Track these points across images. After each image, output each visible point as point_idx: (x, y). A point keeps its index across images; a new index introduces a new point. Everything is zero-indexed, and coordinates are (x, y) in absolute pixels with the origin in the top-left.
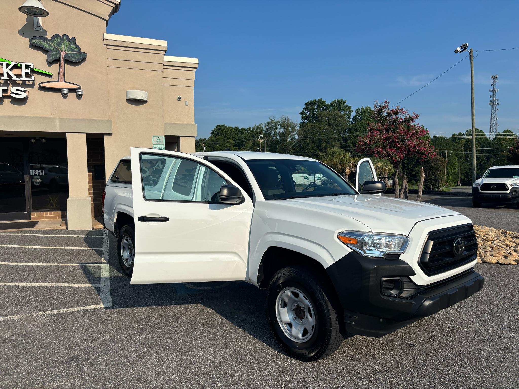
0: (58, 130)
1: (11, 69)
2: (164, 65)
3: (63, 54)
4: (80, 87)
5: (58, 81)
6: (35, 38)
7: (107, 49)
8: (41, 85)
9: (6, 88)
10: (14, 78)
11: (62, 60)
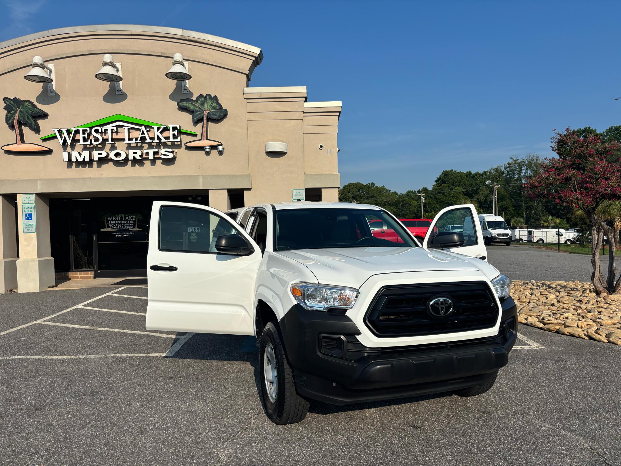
0: (201, 188)
1: (161, 133)
2: (304, 113)
3: (206, 113)
4: (220, 144)
5: (201, 140)
6: (182, 101)
7: (247, 102)
8: (186, 145)
9: (156, 150)
10: (163, 140)
11: (205, 118)
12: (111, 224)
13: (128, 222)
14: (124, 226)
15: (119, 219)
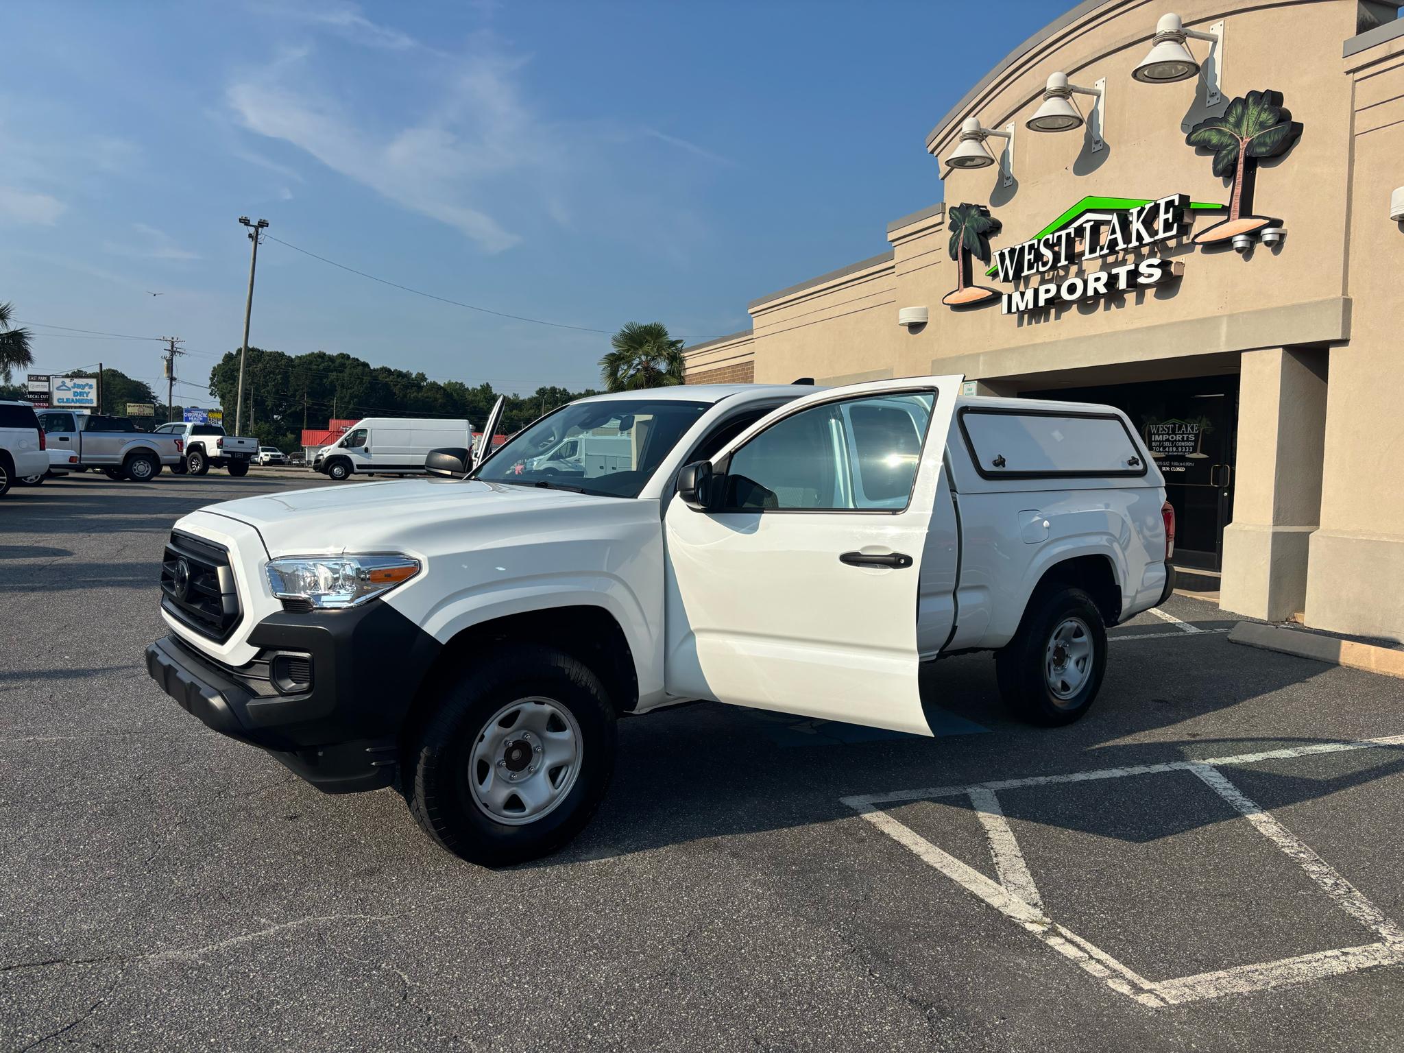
0: (1223, 348)
1: (1144, 222)
3: (1243, 146)
4: (1268, 221)
5: (1228, 220)
6: (1196, 128)
7: (1355, 81)
8: (1197, 240)
9: (1133, 267)
10: (1147, 239)
11: (1241, 160)
12: (1155, 441)
13: (1185, 439)
14: (1177, 448)
15: (1169, 431)
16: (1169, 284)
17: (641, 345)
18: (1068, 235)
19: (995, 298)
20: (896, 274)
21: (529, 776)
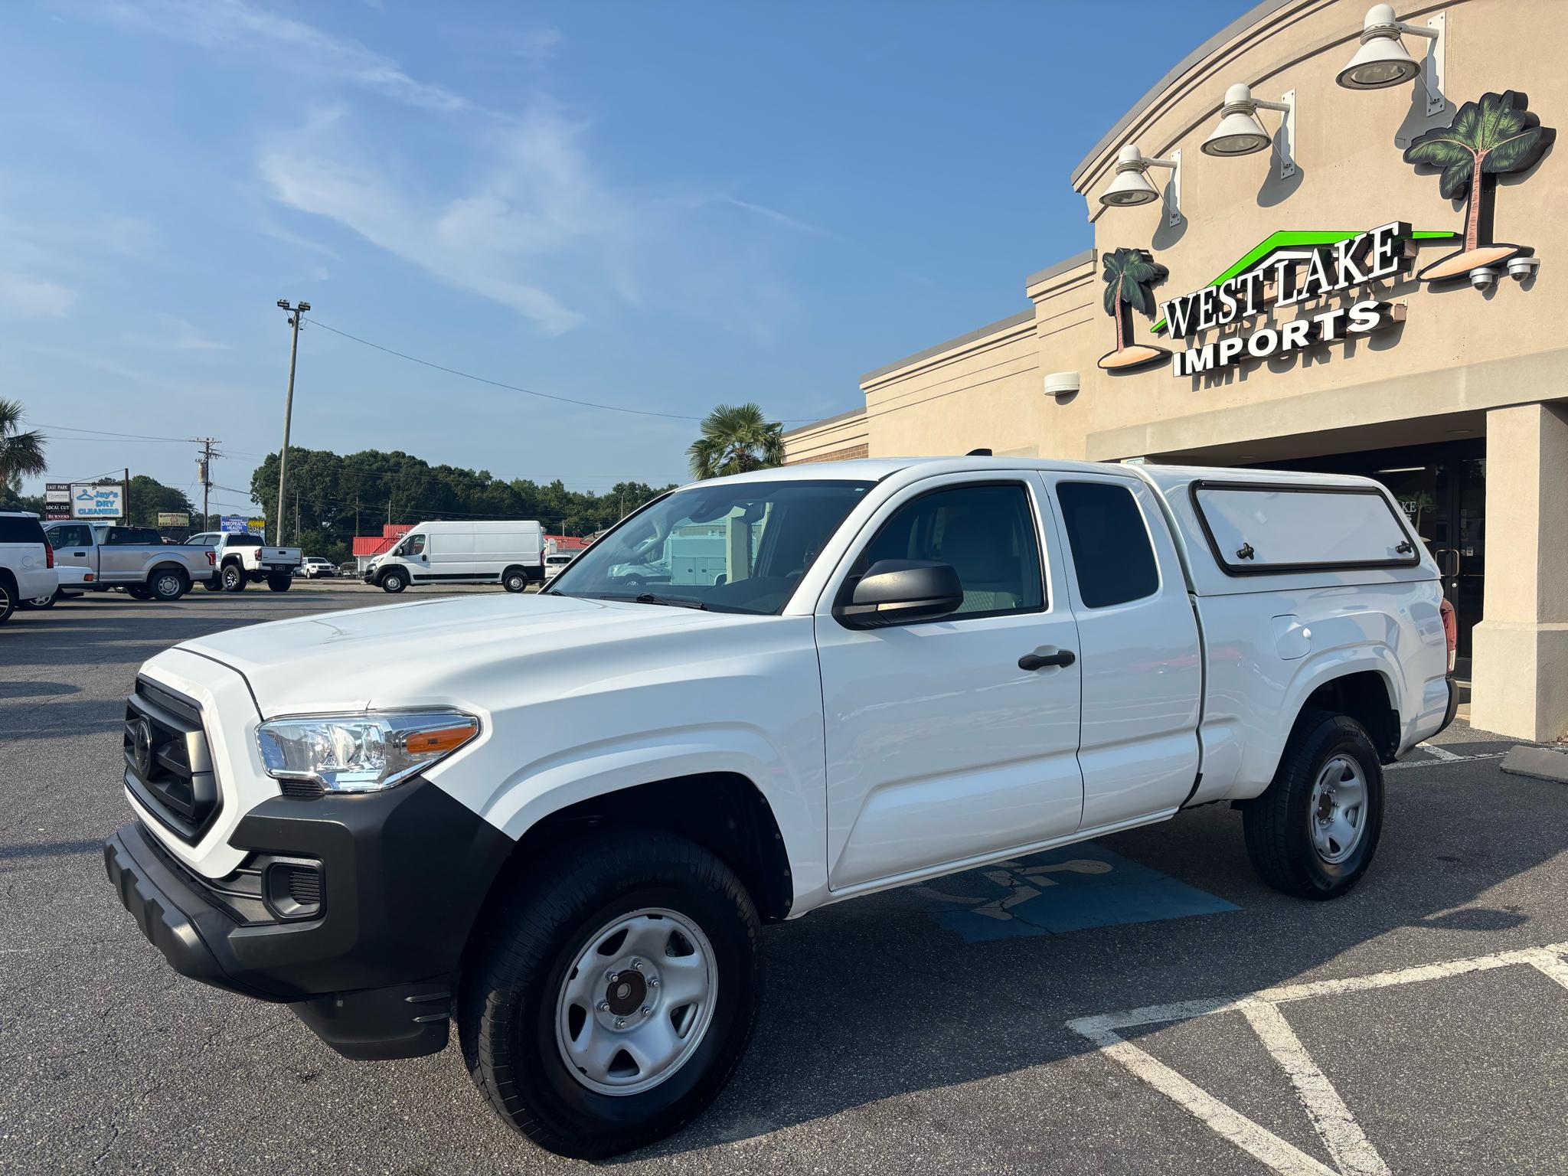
0: (1462, 406)
3: (1479, 160)
4: (1516, 250)
5: (1463, 250)
6: (1416, 142)
8: (1423, 277)
9: (1342, 312)
10: (1359, 278)
11: (1477, 177)
16: (1388, 332)
17: (734, 430)
18: (1255, 278)
19: (1164, 357)
20: (1039, 335)
21: (643, 1021)
